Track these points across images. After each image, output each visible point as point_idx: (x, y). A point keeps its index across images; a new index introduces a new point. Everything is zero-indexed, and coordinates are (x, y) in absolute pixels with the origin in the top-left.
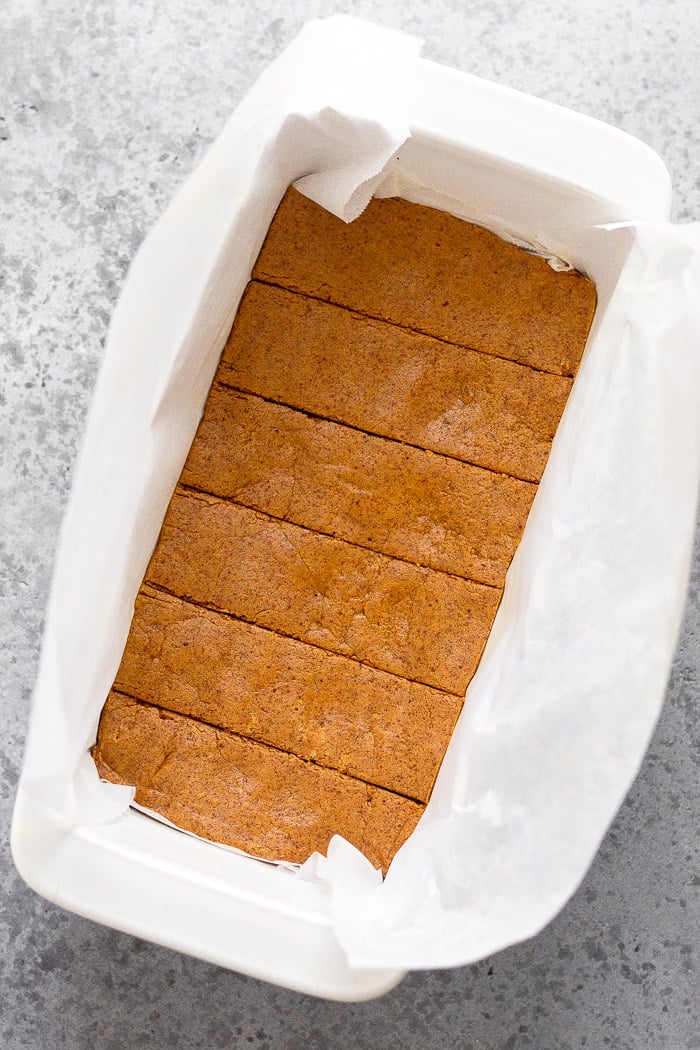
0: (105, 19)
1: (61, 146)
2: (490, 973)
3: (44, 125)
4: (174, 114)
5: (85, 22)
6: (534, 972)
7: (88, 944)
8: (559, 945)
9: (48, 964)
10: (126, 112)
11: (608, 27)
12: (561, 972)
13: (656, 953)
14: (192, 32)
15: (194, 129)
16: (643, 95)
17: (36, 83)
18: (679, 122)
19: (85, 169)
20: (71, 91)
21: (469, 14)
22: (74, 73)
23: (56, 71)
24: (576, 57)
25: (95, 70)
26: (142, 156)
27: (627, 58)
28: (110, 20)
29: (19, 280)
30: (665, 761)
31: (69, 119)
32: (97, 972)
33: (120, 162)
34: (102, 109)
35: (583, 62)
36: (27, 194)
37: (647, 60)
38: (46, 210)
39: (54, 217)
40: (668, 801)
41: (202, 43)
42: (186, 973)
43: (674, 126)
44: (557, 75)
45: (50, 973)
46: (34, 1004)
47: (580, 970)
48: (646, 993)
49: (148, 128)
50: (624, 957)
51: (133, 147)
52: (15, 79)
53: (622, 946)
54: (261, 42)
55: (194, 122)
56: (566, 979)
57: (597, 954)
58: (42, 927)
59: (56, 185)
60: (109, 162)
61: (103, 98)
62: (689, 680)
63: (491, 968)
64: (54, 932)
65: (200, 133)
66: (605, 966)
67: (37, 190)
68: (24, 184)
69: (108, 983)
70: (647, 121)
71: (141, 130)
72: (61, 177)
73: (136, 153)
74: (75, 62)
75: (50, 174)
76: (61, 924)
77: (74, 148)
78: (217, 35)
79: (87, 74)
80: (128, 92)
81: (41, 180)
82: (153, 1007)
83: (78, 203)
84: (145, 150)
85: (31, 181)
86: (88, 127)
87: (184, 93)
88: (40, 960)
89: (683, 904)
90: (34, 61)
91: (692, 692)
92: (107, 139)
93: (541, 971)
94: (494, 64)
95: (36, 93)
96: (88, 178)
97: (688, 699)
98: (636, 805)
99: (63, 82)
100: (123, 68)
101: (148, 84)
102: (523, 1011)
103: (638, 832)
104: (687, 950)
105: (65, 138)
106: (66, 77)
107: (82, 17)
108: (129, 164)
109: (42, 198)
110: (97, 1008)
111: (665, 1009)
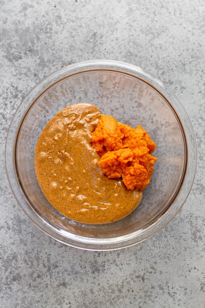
0: (50, 29)
1: (35, 61)
2: (132, 291)
3: (31, 55)
4: (66, 55)
5: (44, 29)
6: (144, 292)
7: (25, 275)
8: (152, 285)
9: (14, 279)
10: (53, 54)
11: (183, 41)
12: (152, 292)
13: (177, 289)
14: (72, 34)
15: (71, 60)
16: (191, 60)
17: (30, 44)
18: (200, 68)
19: (41, 68)
20: (39, 47)
21: (146, 35)
22: (40, 43)
23: (36, 42)
24: (174, 48)
25: (46, 42)
26: (57, 66)
27: (188, 50)
28: (51, 29)
29: (21, 96)
30: (184, 238)
31: (38, 55)
32: (27, 282)
33: (50, 67)
34: (47, 53)
35: (176, 50)
36: (25, 73)
37: (193, 51)
38: (30, 78)
39: (32, 80)
40: (184, 249)
41: (75, 37)
42: (51, 284)
43: (199, 69)
44: (169, 53)
45: (15, 282)
46: (10, 290)
47: (157, 292)
48: (174, 300)
49: (59, 59)
50: (168, 290)
51: (54, 63)
52: (24, 43)
53: (168, 287)
54: (91, 38)
55: (71, 58)
56: (153, 294)
57: (162, 289)
58: (13, 269)
59: (33, 72)
60: (48, 67)
61: (47, 50)
62: (192, 217)
63: (133, 290)
64: (17, 271)
65: (72, 61)
66: (163, 292)
67: (28, 73)
68: (24, 71)
69: (30, 285)
70: (192, 67)
71: (57, 59)
72: (35, 70)
73: (55, 65)
74: (41, 40)
75: (32, 69)
76: (18, 269)
77: (39, 62)
78: (79, 35)
79: (44, 43)
80: (54, 49)
81: (29, 70)
82: (41, 293)
83: (39, 77)
84: (57, 64)
85: (27, 70)
86: (43, 57)
87: (69, 50)
88: (12, 278)
89: (186, 277)
90: (30, 39)
91: (192, 220)
92: (48, 61)
93: (146, 292)
94: (152, 48)
95: (30, 47)
96: (42, 70)
97: (191, 222)
98: (175, 249)
99: (37, 45)
100: (53, 42)
101: (60, 47)
102: (140, 302)
103: (175, 256)
104: (186, 289)
105: (37, 59)
106: (38, 43)
107: (44, 28)
108: (53, 68)
109: (29, 75)
110: (27, 292)
111: (179, 305)
